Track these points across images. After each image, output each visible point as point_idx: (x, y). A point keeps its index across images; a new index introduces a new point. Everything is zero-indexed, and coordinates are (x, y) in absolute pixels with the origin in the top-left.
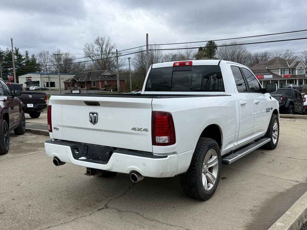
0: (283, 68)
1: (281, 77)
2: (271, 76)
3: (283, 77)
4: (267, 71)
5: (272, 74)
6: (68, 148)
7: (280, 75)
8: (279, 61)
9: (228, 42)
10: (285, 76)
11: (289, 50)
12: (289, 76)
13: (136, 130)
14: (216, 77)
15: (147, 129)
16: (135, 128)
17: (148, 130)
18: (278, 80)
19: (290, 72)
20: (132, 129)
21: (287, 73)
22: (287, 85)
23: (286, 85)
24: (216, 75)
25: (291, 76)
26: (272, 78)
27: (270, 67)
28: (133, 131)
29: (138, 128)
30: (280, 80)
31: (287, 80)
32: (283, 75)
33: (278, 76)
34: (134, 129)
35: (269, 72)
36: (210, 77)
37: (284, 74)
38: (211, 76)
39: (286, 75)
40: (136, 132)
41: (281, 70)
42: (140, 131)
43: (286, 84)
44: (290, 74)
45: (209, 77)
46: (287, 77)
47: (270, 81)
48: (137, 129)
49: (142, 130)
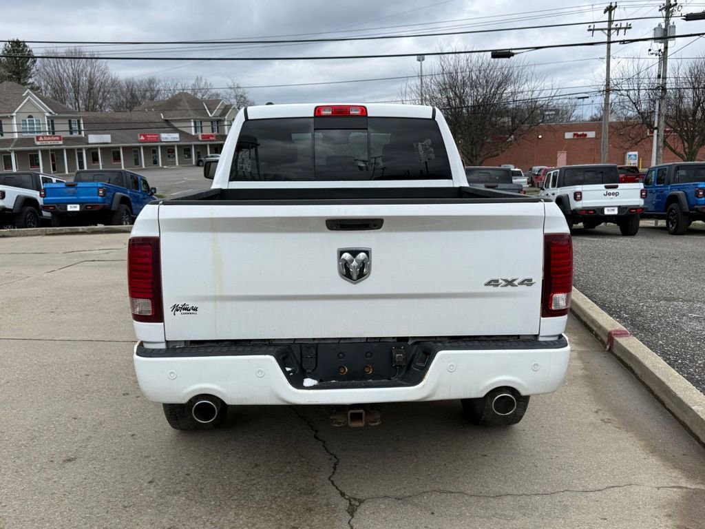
0: (199, 117)
1: (196, 138)
2: (177, 135)
3: (200, 138)
4: (165, 125)
5: (176, 130)
6: (269, 360)
7: (193, 133)
8: (188, 102)
9: (61, 50)
10: (206, 137)
11: (201, 78)
12: (212, 136)
13: (497, 286)
14: (431, 146)
15: (531, 280)
16: (497, 281)
17: (533, 281)
18: (191, 146)
19: (212, 128)
20: (486, 285)
21: (207, 131)
22: (212, 157)
23: (207, 157)
24: (429, 140)
25: (217, 136)
26: (178, 140)
27: (171, 116)
28: (491, 289)
29: (504, 280)
30: (195, 146)
31: (210, 145)
32: (200, 135)
33: (189, 135)
34: (494, 283)
35: (169, 126)
36: (418, 145)
37: (202, 132)
38: (420, 144)
39: (206, 135)
40: (499, 289)
41: (195, 122)
42: (509, 287)
43: (209, 155)
44: (213, 132)
45: (415, 145)
46: (209, 138)
47: (174, 146)
48: (500, 281)
49: (516, 283)
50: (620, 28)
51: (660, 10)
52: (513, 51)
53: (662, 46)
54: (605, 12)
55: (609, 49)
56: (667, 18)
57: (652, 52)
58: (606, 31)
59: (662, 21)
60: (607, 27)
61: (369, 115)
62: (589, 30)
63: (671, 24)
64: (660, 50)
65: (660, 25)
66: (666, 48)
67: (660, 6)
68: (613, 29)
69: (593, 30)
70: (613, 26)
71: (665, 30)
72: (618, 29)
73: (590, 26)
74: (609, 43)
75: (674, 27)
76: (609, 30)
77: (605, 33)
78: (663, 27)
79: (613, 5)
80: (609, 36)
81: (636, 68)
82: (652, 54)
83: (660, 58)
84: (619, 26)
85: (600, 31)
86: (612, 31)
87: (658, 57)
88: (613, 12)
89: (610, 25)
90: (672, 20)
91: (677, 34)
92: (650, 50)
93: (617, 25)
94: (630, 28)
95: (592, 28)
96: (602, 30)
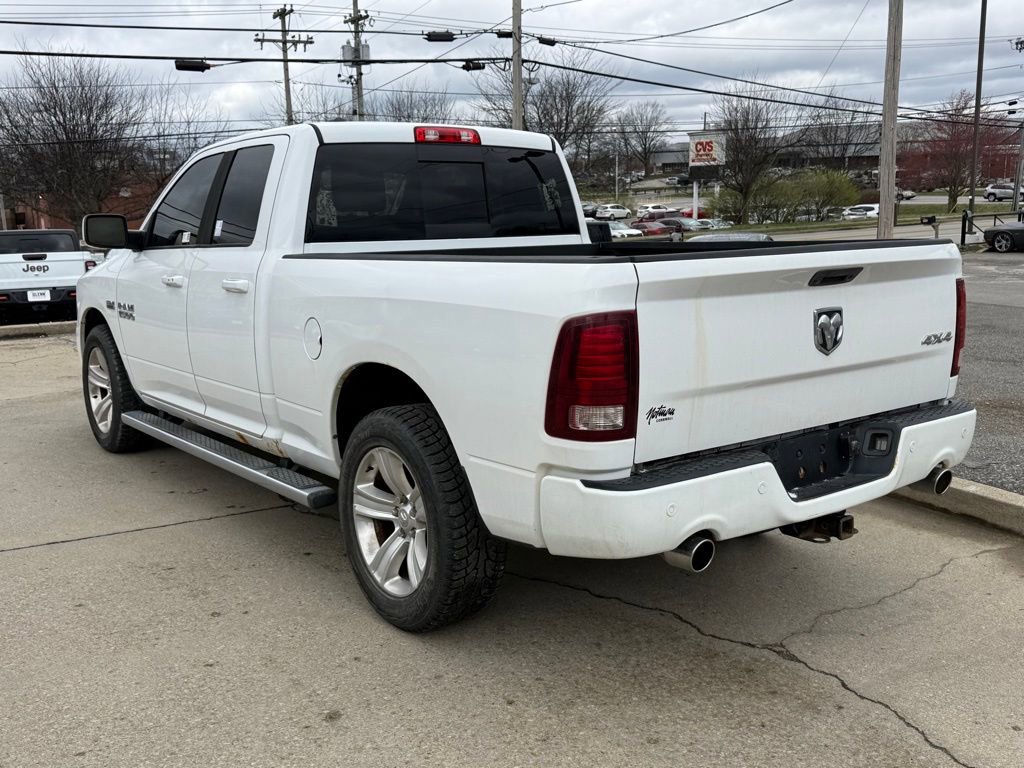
13: (930, 344)
20: (923, 343)
36: (542, 187)
38: (544, 185)
42: (937, 344)
48: (932, 338)
49: (942, 338)
50: (299, 42)
51: (346, 22)
52: (208, 62)
53: (354, 71)
54: (275, 17)
55: (286, 70)
56: (357, 32)
57: (342, 78)
58: (281, 44)
59: (351, 37)
60: (280, 38)
61: (483, 143)
62: (257, 40)
63: (363, 43)
64: (351, 77)
65: (348, 42)
66: (360, 74)
67: (345, 17)
68: (290, 41)
69: (262, 41)
70: (289, 38)
71: (356, 50)
72: (295, 43)
73: (257, 35)
74: (286, 61)
75: (368, 46)
76: (285, 42)
77: (279, 46)
78: (353, 45)
79: (288, 8)
80: (285, 51)
81: (320, 98)
82: (343, 81)
83: (353, 88)
84: (297, 39)
85: (272, 43)
86: (289, 45)
87: (350, 85)
88: (287, 17)
89: (284, 36)
90: (364, 37)
91: (372, 58)
92: (339, 76)
93: (293, 37)
94: (312, 43)
95: (260, 37)
96: (274, 41)
